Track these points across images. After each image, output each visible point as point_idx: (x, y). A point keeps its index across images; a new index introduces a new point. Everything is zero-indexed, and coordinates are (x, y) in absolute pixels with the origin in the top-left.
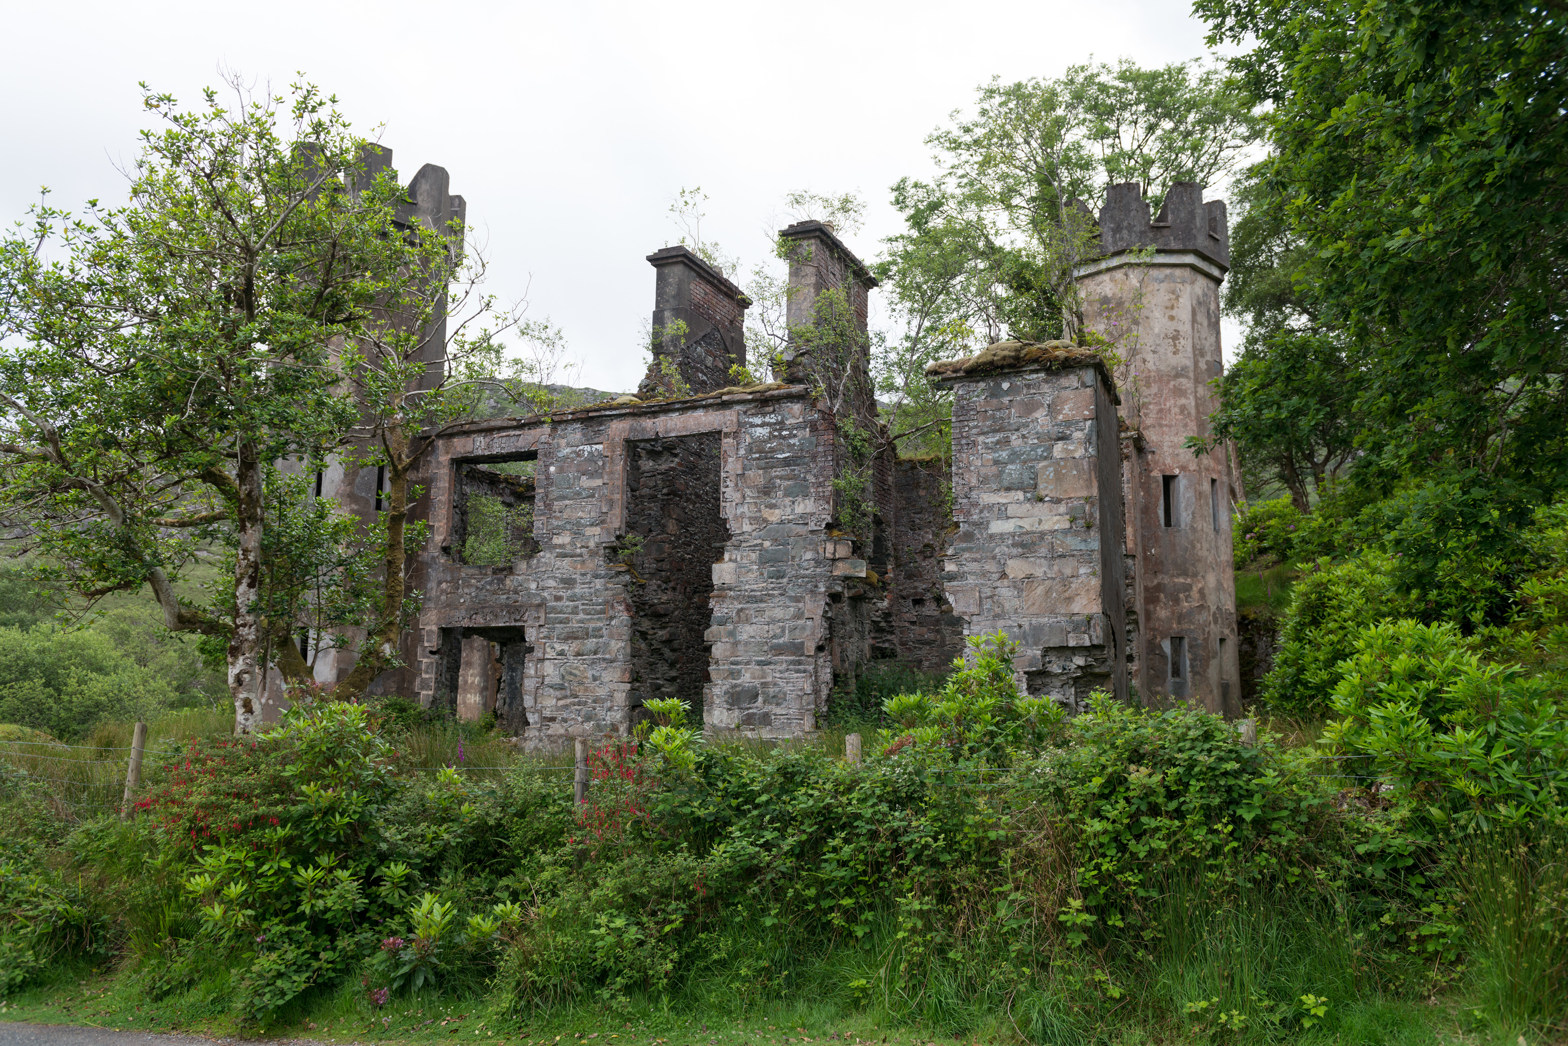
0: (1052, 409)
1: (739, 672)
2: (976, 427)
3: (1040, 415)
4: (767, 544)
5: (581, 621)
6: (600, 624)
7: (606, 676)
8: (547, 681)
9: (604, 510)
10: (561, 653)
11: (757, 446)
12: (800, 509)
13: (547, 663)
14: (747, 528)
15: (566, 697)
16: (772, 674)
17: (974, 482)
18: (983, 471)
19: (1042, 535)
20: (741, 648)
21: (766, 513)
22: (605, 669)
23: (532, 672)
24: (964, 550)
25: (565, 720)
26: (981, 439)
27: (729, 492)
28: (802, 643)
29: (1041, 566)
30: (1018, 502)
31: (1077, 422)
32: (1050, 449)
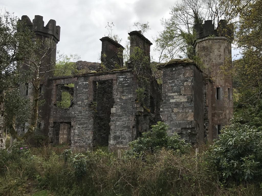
0: (184, 75)
1: (116, 132)
2: (167, 78)
3: (181, 76)
4: (122, 104)
5: (83, 121)
6: (87, 121)
7: (88, 133)
8: (76, 134)
9: (89, 96)
10: (79, 128)
11: (121, 82)
12: (129, 97)
13: (76, 130)
14: (118, 100)
15: (80, 137)
16: (123, 133)
17: (167, 91)
18: (169, 88)
19: (181, 103)
20: (116, 127)
21: (122, 97)
22: (88, 131)
23: (73, 132)
24: (164, 106)
25: (79, 142)
26: (168, 81)
27: (115, 92)
28: (130, 126)
29: (181, 110)
30: (176, 95)
31: (190, 77)
32: (183, 83)
